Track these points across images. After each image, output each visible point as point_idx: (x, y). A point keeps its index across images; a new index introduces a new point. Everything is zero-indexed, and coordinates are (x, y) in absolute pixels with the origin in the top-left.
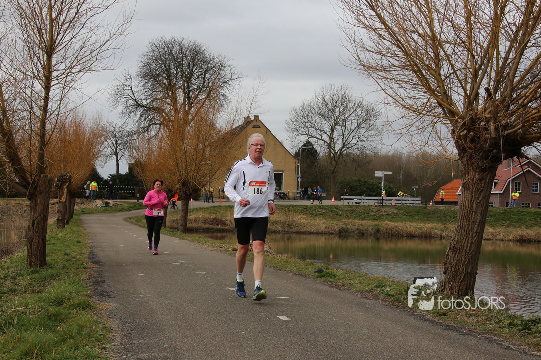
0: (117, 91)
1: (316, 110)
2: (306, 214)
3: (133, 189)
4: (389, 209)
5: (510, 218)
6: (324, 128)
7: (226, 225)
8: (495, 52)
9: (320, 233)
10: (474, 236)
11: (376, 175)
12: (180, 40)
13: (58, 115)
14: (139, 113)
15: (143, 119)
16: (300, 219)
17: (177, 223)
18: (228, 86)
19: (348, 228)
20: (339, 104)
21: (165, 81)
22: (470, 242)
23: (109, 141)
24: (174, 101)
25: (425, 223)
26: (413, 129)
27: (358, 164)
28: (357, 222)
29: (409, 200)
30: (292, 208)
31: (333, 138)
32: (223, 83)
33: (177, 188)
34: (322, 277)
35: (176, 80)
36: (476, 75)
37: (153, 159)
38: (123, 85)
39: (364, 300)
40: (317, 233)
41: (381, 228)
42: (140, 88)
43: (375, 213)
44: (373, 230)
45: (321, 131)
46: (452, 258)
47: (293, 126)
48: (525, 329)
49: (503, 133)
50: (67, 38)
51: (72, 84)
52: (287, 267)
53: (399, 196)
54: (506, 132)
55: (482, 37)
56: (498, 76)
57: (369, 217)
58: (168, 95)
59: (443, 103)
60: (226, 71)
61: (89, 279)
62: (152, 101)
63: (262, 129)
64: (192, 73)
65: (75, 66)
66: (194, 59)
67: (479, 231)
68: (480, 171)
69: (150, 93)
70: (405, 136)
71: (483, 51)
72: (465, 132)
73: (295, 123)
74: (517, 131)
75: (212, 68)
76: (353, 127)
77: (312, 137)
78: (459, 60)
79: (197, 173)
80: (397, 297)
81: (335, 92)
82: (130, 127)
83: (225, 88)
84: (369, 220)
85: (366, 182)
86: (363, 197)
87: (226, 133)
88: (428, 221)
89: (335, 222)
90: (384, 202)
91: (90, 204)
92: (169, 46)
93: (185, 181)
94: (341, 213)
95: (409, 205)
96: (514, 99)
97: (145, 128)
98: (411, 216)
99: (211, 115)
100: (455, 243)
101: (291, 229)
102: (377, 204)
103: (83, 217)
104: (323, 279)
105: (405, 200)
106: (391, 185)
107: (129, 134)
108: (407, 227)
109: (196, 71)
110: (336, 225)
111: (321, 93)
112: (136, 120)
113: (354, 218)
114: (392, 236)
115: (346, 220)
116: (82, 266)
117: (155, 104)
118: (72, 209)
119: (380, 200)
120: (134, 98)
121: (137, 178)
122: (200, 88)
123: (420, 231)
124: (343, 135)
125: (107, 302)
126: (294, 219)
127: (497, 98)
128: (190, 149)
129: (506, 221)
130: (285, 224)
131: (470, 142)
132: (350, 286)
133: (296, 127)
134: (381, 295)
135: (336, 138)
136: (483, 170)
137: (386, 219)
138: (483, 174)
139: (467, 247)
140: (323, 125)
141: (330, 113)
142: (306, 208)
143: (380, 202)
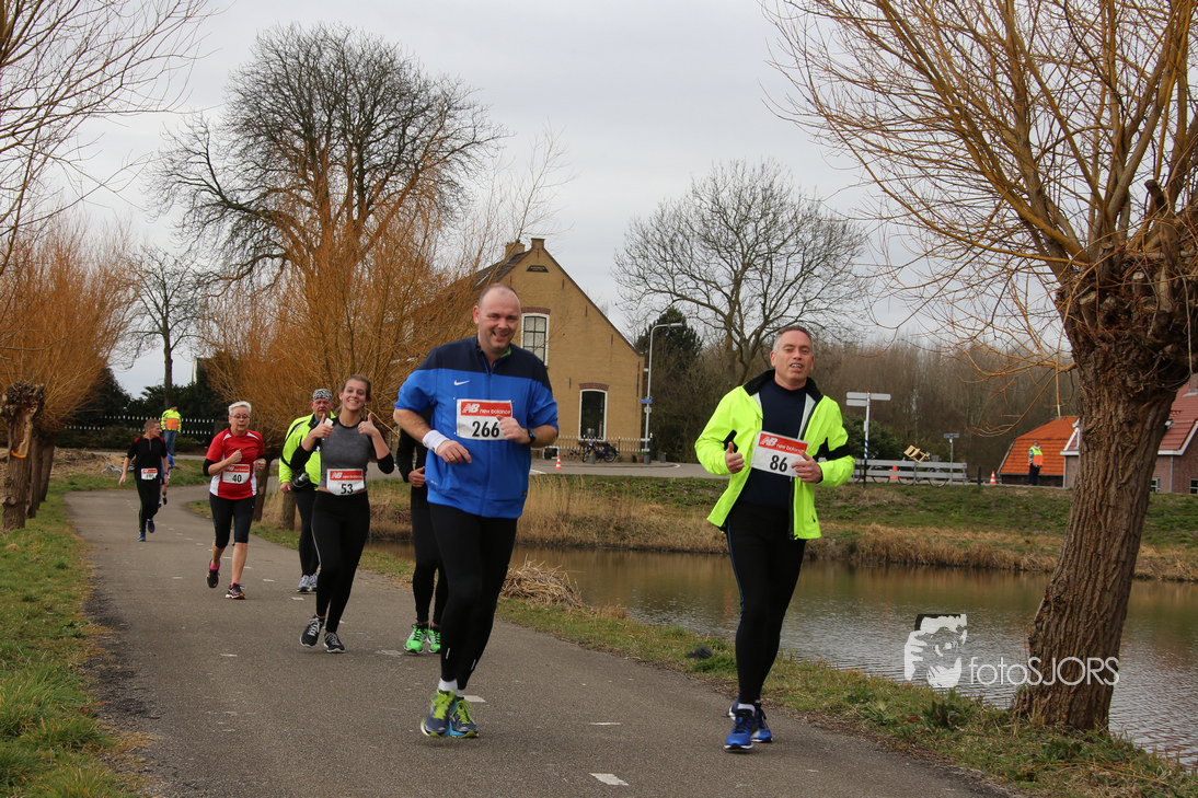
0: (170, 167)
1: (696, 228)
2: (664, 501)
3: (210, 427)
4: (883, 491)
6: (716, 274)
8: (1176, 84)
9: (701, 552)
10: (1110, 570)
11: (848, 403)
12: (341, 35)
13: (15, 228)
14: (228, 225)
15: (238, 241)
16: (646, 513)
18: (464, 159)
20: (755, 213)
21: (299, 144)
22: (1099, 586)
23: (146, 299)
24: (323, 197)
25: (976, 532)
26: (954, 285)
29: (934, 470)
30: (626, 485)
31: (737, 302)
32: (452, 152)
34: (706, 669)
35: (328, 140)
36: (1122, 146)
37: (264, 346)
38: (188, 150)
39: (819, 734)
40: (692, 552)
41: (861, 542)
42: (233, 160)
43: (846, 501)
44: (840, 547)
45: (706, 282)
46: (1052, 628)
47: (635, 267)
49: (1192, 301)
50: (42, 24)
51: (51, 147)
52: (616, 641)
53: (908, 459)
56: (1181, 150)
57: (828, 512)
58: (307, 180)
59: (1035, 219)
60: (460, 123)
61: (90, 667)
62: (264, 195)
63: (552, 276)
64: (370, 124)
65: (62, 98)
66: (375, 85)
67: (1123, 558)
68: (1130, 400)
69: (258, 172)
70: (932, 303)
71: (1144, 84)
72: (1093, 296)
73: (640, 261)
75: (424, 110)
76: (791, 275)
77: (684, 298)
78: (1081, 106)
79: (381, 389)
80: (905, 728)
81: (746, 182)
83: (456, 165)
87: (457, 283)
88: (985, 525)
90: (869, 472)
91: (91, 465)
92: (308, 51)
95: (933, 482)
97: (242, 266)
98: (939, 511)
99: (419, 237)
100: (1061, 589)
101: (623, 538)
103: (74, 499)
104: (710, 675)
105: (925, 470)
106: (888, 429)
107: (202, 281)
108: (928, 541)
109: (380, 119)
111: (710, 185)
112: (220, 245)
114: (889, 562)
116: (71, 632)
117: (271, 204)
118: (43, 478)
120: (216, 187)
122: (390, 164)
123: (963, 552)
124: (765, 295)
125: (139, 729)
126: (633, 514)
127: (1178, 209)
128: (363, 325)
129: (1191, 529)
130: (609, 526)
131: (1104, 323)
132: (782, 695)
133: (642, 271)
134: (865, 722)
135: (746, 303)
136: (1139, 399)
137: (873, 517)
138: (1138, 407)
139: (1092, 599)
140: (712, 266)
141: (731, 237)
142: (664, 484)
143: (858, 472)
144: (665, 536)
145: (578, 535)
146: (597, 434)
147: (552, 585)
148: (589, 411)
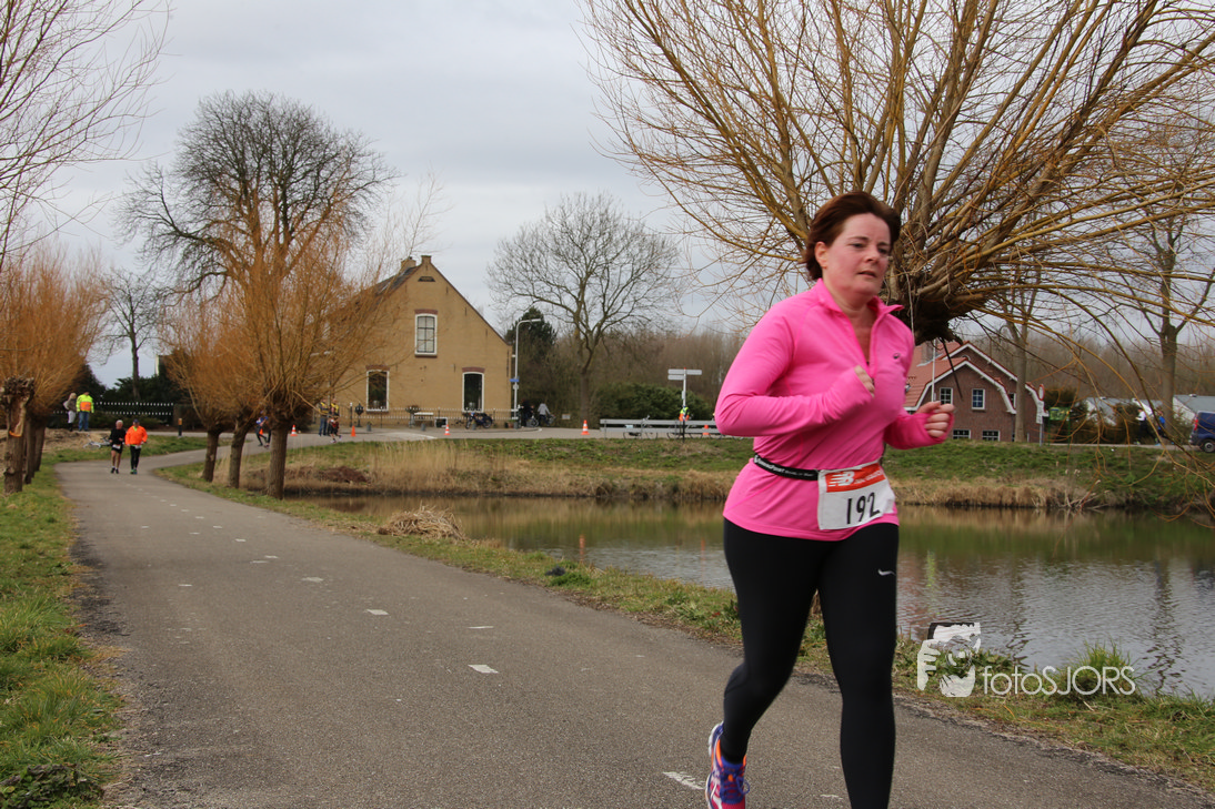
0: (132, 205)
1: (549, 245)
2: (530, 457)
3: (170, 409)
4: (698, 444)
5: (932, 460)
6: (566, 281)
7: (365, 481)
8: (896, 131)
9: (560, 496)
11: (670, 378)
12: (265, 99)
13: (3, 254)
14: (180, 250)
15: (189, 262)
16: (517, 468)
17: (264, 479)
18: (367, 195)
19: (615, 486)
20: (595, 233)
21: (235, 185)
23: (116, 309)
24: (255, 227)
26: (741, 282)
27: (635, 355)
28: (634, 472)
30: (501, 446)
31: (583, 302)
32: (357, 189)
33: (263, 407)
34: (560, 583)
35: (258, 181)
37: (211, 346)
38: (146, 192)
39: (646, 629)
40: (553, 496)
41: (682, 484)
42: (182, 198)
43: (670, 453)
44: (665, 488)
45: (558, 286)
47: (503, 277)
49: (913, 292)
51: (31, 190)
52: (491, 565)
54: (920, 291)
55: (871, 102)
56: (903, 178)
57: (656, 462)
58: (242, 213)
59: (798, 231)
60: (362, 166)
61: (74, 597)
62: (208, 226)
63: (438, 285)
64: (291, 169)
65: (38, 151)
66: (295, 138)
69: (203, 208)
70: (724, 297)
71: (873, 130)
73: (507, 271)
74: (939, 288)
75: (334, 157)
76: (624, 279)
77: (542, 299)
78: (829, 146)
79: (304, 375)
80: (711, 621)
81: (587, 209)
82: (162, 280)
83: (361, 200)
84: (657, 468)
85: (650, 392)
86: (645, 421)
87: (363, 292)
89: (590, 472)
90: (687, 430)
91: (76, 441)
92: (242, 112)
93: (279, 391)
94: (600, 454)
96: (934, 224)
97: (192, 282)
98: (741, 458)
99: (331, 256)
101: (499, 487)
102: (672, 436)
103: (62, 469)
104: (564, 588)
106: (700, 397)
107: (160, 295)
109: (300, 164)
110: (592, 479)
111: (559, 211)
112: (174, 266)
113: (628, 464)
115: (610, 469)
116: (59, 571)
117: (214, 232)
118: (37, 452)
120: (169, 220)
121: (178, 385)
122: (308, 199)
124: (604, 296)
125: (113, 643)
126: (506, 468)
128: (288, 326)
129: (924, 465)
130: (488, 478)
132: (618, 600)
133: (508, 279)
134: (680, 618)
135: (590, 302)
137: (691, 465)
140: (563, 274)
141: (577, 251)
142: (529, 444)
143: (678, 431)
144: (532, 484)
145: (464, 485)
146: (476, 407)
147: (442, 524)
148: (470, 389)
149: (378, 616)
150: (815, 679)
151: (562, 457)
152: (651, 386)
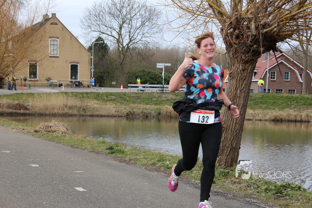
1: (107, 10)
2: (98, 100)
4: (169, 95)
5: (267, 102)
6: (114, 25)
7: (28, 109)
9: (111, 116)
11: (158, 67)
16: (93, 104)
19: (134, 112)
20: (126, 5)
26: (189, 27)
27: (143, 57)
28: (142, 106)
30: (85, 95)
31: (121, 34)
34: (112, 153)
39: (148, 172)
40: (108, 116)
41: (162, 112)
43: (157, 98)
44: (155, 113)
45: (111, 28)
47: (87, 23)
48: (277, 193)
49: (262, 31)
52: (83, 145)
54: (265, 30)
57: (152, 102)
59: (213, 5)
63: (59, 26)
67: (242, 113)
68: (244, 63)
70: (182, 33)
72: (232, 30)
73: (88, 21)
74: (273, 29)
77: (103, 33)
84: (152, 105)
85: (149, 73)
86: (147, 85)
87: (26, 29)
89: (124, 106)
90: (164, 89)
94: (128, 99)
99: (12, 12)
101: (85, 112)
102: (158, 91)
104: (114, 155)
106: (170, 75)
110: (125, 109)
113: (140, 103)
115: (132, 105)
119: (161, 87)
124: (130, 32)
126: (88, 104)
127: (257, 2)
129: (264, 104)
130: (81, 108)
131: (235, 39)
132: (136, 160)
133: (89, 24)
134: (162, 168)
135: (124, 35)
136: (246, 62)
137: (166, 103)
138: (246, 65)
139: (233, 126)
140: (112, 23)
141: (118, 13)
142: (98, 94)
143: (161, 89)
144: (99, 111)
145: (70, 112)
146: (76, 79)
147: (62, 128)
148: (73, 71)
149: (35, 167)
150: (219, 193)
151: (111, 100)
152: (150, 70)
